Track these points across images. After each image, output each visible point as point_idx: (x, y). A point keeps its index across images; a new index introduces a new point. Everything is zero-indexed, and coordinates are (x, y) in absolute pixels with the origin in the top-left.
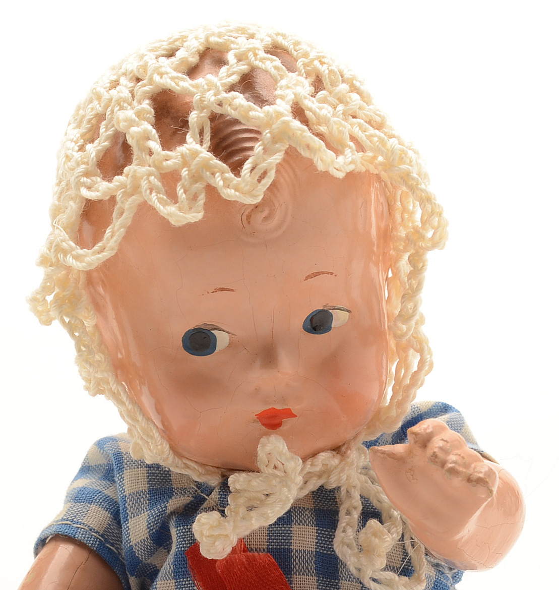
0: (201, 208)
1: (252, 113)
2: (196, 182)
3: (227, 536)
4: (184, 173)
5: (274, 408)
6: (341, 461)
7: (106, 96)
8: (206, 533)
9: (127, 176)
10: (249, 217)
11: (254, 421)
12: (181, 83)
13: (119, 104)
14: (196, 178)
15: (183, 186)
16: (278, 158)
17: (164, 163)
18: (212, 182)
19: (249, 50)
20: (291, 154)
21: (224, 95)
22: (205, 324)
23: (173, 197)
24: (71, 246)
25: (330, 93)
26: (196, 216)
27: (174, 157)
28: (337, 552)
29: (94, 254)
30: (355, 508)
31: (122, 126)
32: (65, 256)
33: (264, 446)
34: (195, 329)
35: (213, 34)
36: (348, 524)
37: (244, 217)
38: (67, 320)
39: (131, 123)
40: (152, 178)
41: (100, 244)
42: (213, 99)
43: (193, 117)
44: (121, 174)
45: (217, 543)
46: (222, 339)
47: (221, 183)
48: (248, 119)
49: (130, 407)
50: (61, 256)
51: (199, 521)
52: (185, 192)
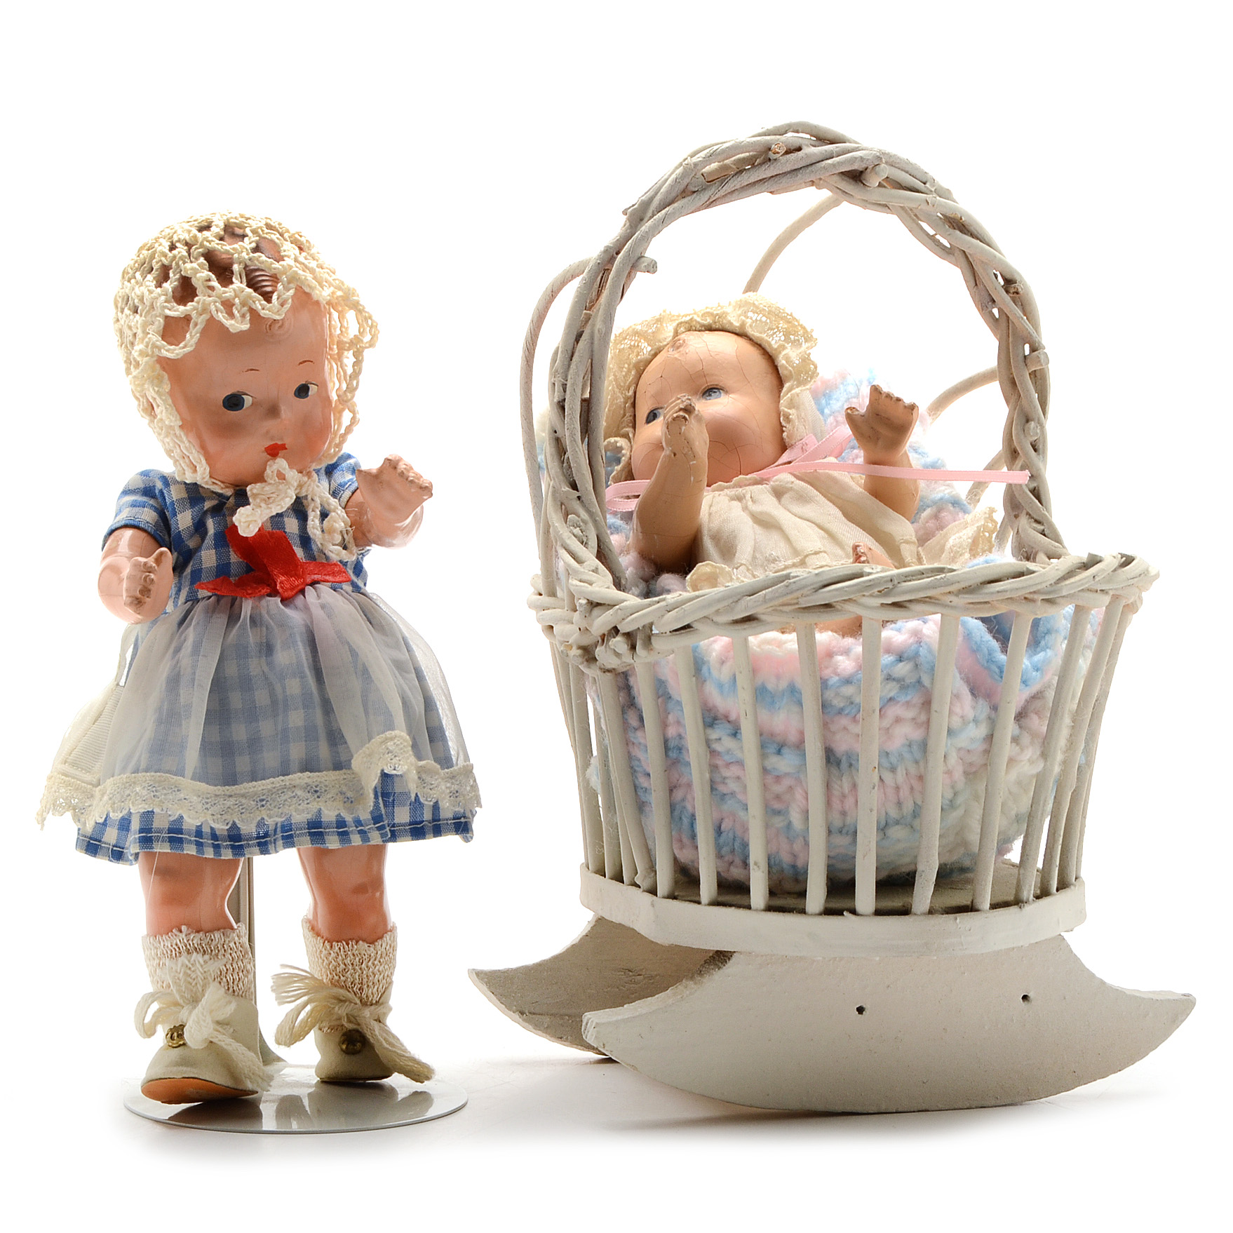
0: (248, 322)
1: (273, 266)
2: (244, 307)
3: (255, 521)
4: (237, 301)
5: (276, 444)
6: (309, 479)
7: (170, 255)
8: (243, 520)
9: (198, 302)
10: (270, 326)
11: (263, 452)
12: (224, 247)
13: (182, 260)
14: (243, 304)
15: (237, 309)
16: (292, 292)
17: (223, 295)
18: (254, 307)
19: (258, 228)
20: (299, 290)
21: (251, 255)
22: (238, 392)
23: (231, 315)
24: (163, 344)
25: (308, 254)
26: (245, 326)
27: (229, 292)
28: (310, 533)
29: (180, 348)
30: (317, 508)
31: (189, 274)
32: (160, 350)
33: (271, 466)
34: (231, 395)
35: (232, 218)
36: (314, 517)
37: (268, 326)
38: (156, 389)
39: (195, 271)
40: (217, 304)
41: (183, 343)
42: (247, 257)
43: (236, 267)
44: (193, 301)
45: (251, 526)
46: (248, 401)
47: (260, 307)
48: (270, 269)
49: (187, 445)
50: (156, 351)
51: (239, 512)
52: (238, 312)
